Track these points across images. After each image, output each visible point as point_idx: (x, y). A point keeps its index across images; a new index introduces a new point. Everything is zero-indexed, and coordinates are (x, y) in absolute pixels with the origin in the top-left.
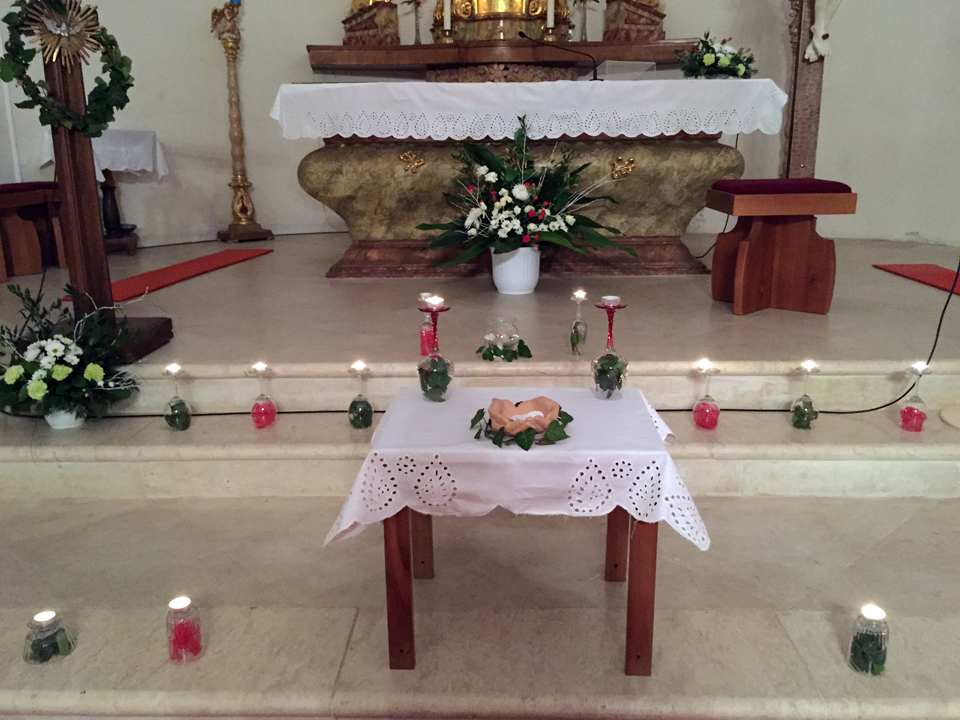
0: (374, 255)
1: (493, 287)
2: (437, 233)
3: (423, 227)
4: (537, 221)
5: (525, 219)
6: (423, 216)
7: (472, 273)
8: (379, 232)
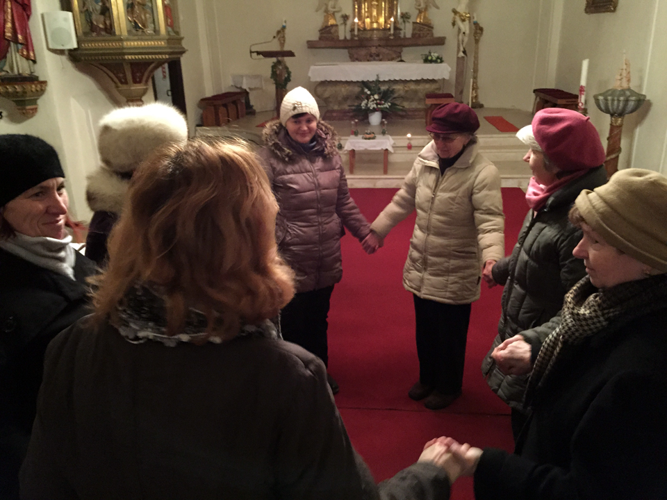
0: (335, 114)
1: (369, 123)
2: (353, 108)
3: (349, 106)
4: (380, 104)
5: (377, 104)
6: (349, 102)
7: (363, 120)
8: (336, 108)
